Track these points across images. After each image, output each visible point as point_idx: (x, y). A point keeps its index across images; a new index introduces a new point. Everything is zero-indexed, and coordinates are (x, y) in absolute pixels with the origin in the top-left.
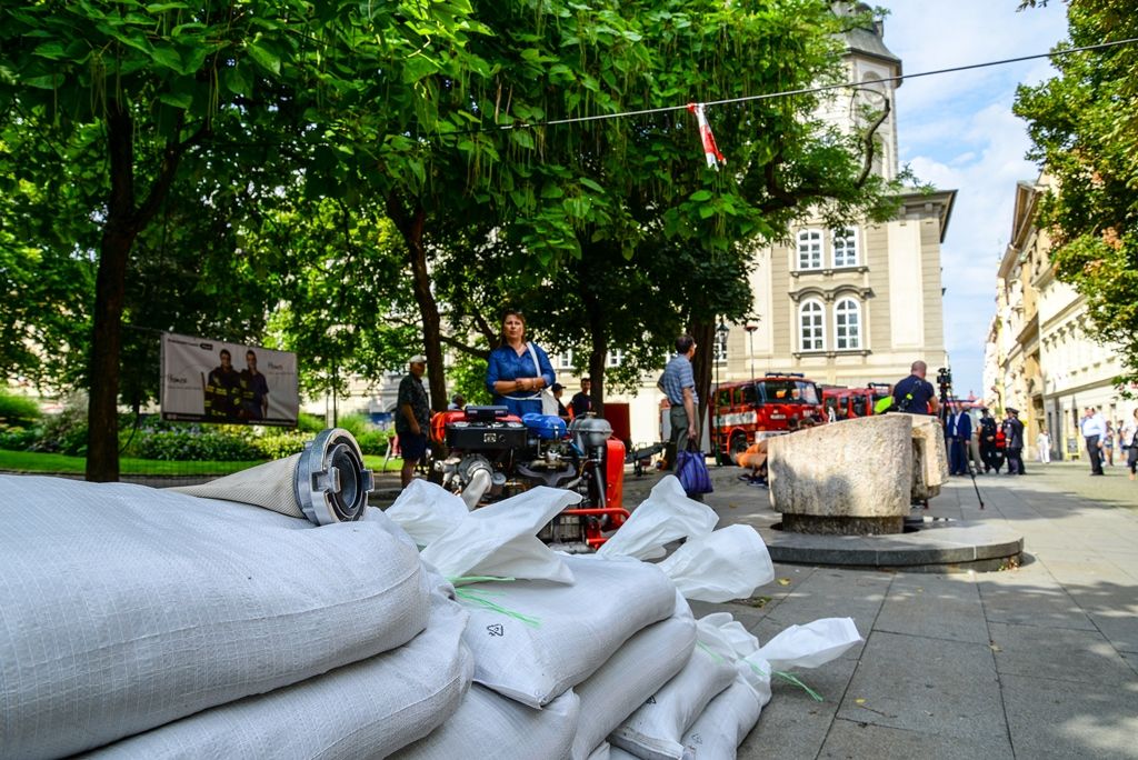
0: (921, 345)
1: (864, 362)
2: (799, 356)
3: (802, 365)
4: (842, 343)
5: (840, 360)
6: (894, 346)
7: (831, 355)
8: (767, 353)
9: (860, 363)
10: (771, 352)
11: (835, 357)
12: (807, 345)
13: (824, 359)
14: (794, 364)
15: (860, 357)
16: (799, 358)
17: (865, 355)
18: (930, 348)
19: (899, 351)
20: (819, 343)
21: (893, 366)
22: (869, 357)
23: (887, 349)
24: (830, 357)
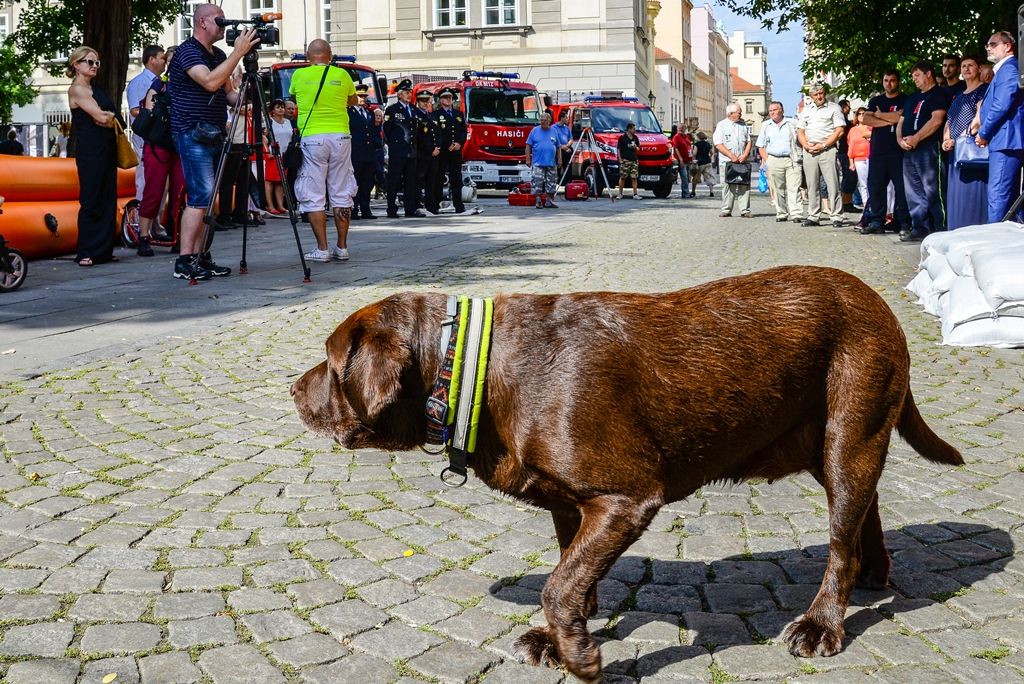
0: (603, 20)
1: (523, 44)
2: (433, 35)
3: (436, 49)
4: (493, 17)
5: (490, 42)
6: (565, 21)
7: (478, 35)
8: (386, 32)
9: (518, 46)
10: (393, 30)
11: (482, 36)
12: (445, 19)
13: (466, 40)
14: (425, 49)
15: (517, 38)
16: (432, 39)
17: (524, 35)
18: (613, 24)
19: (572, 28)
20: (461, 18)
21: (563, 50)
22: (530, 37)
23: (555, 25)
24: (475, 37)
